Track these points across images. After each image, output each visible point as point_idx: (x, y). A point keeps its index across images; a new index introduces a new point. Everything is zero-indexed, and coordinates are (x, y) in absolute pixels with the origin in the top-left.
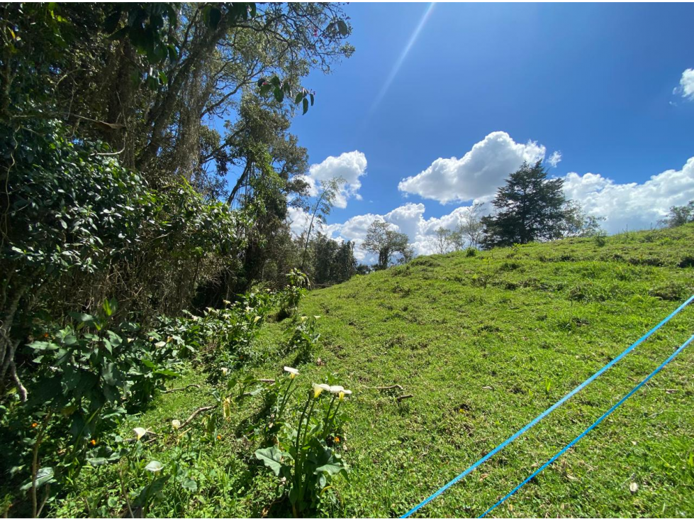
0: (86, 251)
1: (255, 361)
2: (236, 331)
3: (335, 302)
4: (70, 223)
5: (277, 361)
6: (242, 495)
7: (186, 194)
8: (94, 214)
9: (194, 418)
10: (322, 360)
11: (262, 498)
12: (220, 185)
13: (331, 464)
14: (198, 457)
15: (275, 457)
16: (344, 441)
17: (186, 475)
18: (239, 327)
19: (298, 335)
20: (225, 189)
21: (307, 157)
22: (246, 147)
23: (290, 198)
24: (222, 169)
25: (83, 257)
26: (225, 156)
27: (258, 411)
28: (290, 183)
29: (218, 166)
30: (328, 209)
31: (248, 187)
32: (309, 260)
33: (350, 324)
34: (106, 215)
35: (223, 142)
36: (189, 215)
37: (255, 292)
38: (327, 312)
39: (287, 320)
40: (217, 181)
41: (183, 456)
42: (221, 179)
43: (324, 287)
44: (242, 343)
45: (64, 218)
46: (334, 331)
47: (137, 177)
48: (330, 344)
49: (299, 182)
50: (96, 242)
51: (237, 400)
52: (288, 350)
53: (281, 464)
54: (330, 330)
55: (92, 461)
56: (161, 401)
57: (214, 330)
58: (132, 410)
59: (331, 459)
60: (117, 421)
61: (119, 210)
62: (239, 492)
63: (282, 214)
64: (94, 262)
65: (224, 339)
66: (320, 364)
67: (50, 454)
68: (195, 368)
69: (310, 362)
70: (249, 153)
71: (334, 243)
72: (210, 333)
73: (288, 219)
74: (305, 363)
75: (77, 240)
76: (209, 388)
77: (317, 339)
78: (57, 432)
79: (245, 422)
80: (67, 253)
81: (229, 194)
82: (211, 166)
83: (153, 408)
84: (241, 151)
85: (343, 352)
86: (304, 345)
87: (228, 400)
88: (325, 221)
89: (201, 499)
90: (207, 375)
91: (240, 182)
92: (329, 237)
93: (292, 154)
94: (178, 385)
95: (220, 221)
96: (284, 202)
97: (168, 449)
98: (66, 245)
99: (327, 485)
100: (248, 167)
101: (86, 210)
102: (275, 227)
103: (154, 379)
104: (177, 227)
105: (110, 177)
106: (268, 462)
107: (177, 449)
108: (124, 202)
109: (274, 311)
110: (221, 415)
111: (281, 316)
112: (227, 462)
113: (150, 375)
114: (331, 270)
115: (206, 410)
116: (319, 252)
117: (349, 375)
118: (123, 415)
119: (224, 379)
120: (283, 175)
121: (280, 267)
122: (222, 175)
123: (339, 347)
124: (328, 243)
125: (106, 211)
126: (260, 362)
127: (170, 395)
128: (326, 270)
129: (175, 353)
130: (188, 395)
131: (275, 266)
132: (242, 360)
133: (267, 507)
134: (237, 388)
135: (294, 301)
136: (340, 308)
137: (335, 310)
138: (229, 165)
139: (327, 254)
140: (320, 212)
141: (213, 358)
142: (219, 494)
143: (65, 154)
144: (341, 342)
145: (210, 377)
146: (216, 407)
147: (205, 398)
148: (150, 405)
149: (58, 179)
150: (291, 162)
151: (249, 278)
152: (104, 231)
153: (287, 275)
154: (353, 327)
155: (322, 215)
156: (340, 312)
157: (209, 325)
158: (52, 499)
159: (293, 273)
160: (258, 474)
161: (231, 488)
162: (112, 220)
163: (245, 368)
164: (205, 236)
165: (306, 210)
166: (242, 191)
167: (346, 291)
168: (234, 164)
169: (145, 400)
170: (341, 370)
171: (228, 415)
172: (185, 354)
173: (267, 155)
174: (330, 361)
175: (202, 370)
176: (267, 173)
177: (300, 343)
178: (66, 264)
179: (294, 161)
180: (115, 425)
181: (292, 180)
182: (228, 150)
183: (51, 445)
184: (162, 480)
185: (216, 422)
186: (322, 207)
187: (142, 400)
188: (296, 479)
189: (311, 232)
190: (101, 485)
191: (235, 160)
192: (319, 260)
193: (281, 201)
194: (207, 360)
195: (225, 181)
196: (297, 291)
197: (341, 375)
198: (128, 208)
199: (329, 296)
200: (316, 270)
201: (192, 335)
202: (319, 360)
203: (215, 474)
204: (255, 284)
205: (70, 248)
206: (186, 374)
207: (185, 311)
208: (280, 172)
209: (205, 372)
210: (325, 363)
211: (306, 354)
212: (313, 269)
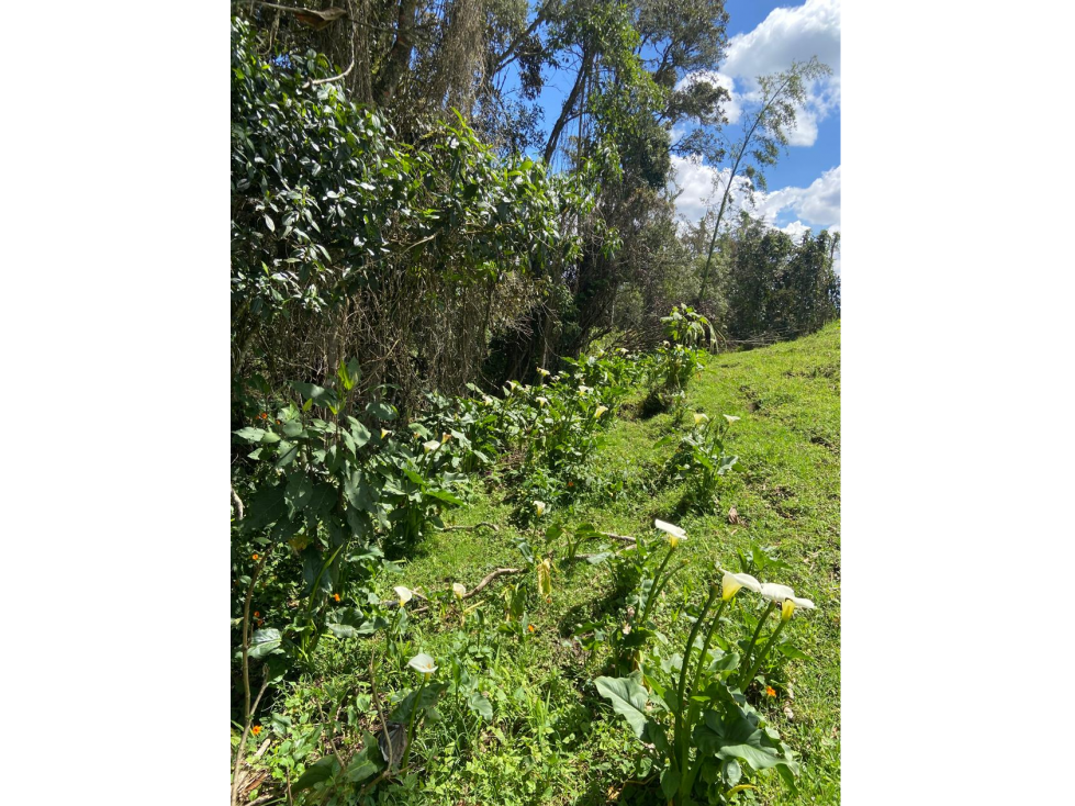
0: (306, 272)
1: (596, 493)
2: (561, 432)
3: (776, 384)
4: (279, 219)
5: (641, 502)
6: (571, 747)
7: (462, 147)
8: (312, 201)
9: (489, 585)
10: (741, 514)
11: (608, 765)
12: (528, 121)
13: (755, 746)
14: (495, 656)
15: (634, 699)
16: (787, 697)
17: (475, 686)
18: (566, 425)
19: (685, 454)
20: (537, 129)
21: (725, 18)
22: (582, 19)
23: (675, 136)
24: (532, 82)
25: (304, 283)
26: (539, 49)
27: (602, 594)
28: (678, 96)
29: (524, 77)
30: (772, 150)
31: (586, 117)
32: (715, 283)
33: (813, 441)
34: (331, 201)
35: (532, 17)
36: (471, 191)
37: (596, 354)
38: (756, 407)
39: (662, 419)
40: (522, 112)
41: (471, 650)
42: (529, 104)
43: (748, 347)
44: (572, 457)
45: (269, 211)
46: (770, 454)
47: (375, 120)
48: (760, 480)
49: (700, 89)
50: (320, 255)
51: (563, 565)
52: (664, 482)
53: (648, 717)
54: (761, 450)
55: (336, 629)
56: (436, 545)
57: (521, 426)
58: (392, 553)
59: (755, 735)
60: (370, 568)
61: (351, 190)
62: (566, 740)
63: (657, 176)
64: (321, 294)
65: (539, 445)
66: (735, 523)
67: (278, 605)
68: (489, 492)
69: (712, 513)
70: (590, 31)
71: (783, 240)
72: (515, 430)
73: (669, 184)
74: (701, 514)
75: (293, 253)
76: (513, 533)
77: (729, 467)
78: (287, 572)
79: (576, 610)
80: (278, 277)
81: (546, 138)
82: (511, 76)
83: (423, 554)
84: (570, 30)
85: (792, 503)
86: (700, 475)
87: (547, 562)
88: (762, 184)
89: (499, 734)
90: (511, 508)
91: (568, 108)
92: (770, 226)
93: (686, 18)
94: (463, 521)
95: (527, 203)
96: (662, 146)
97: (448, 629)
98: (276, 262)
99: (744, 780)
100: (586, 70)
101: (300, 194)
102: (639, 208)
103: (424, 504)
104: (449, 219)
105: (332, 124)
106: (620, 707)
107: (461, 635)
108: (358, 176)
109: (636, 396)
110: (535, 590)
111: (650, 409)
112: (544, 680)
113: (417, 497)
114: (770, 307)
115: (508, 573)
116: (742, 264)
117: (805, 555)
118: (379, 559)
119: (539, 520)
120: (664, 77)
121: (649, 300)
122: (531, 96)
123: (783, 490)
124: (767, 240)
125: (331, 194)
126: (605, 499)
127: (450, 537)
128: (756, 307)
129: (456, 462)
130: (479, 540)
131: (637, 299)
132: (572, 489)
133: (617, 785)
134: (563, 543)
135: (678, 377)
136: (789, 399)
137: (777, 404)
138: (545, 70)
139: (761, 267)
140: (749, 161)
141: (520, 479)
142: (530, 735)
143: (261, 86)
144: (787, 480)
145: (516, 513)
146: (525, 571)
147: (508, 551)
148: (418, 547)
149: (252, 137)
150: (685, 38)
151: (586, 326)
152: (331, 235)
153: (665, 319)
154: (821, 447)
155: (756, 166)
156: (787, 410)
157: (513, 415)
158: (279, 679)
159: (677, 315)
160: (600, 718)
161: (551, 731)
162: (342, 213)
163: (578, 506)
164: (499, 238)
165: (715, 159)
166: (572, 129)
167: (806, 359)
168: (556, 64)
169: (412, 539)
170: (787, 541)
171: (546, 590)
172: (472, 466)
173: (628, 30)
174: (758, 517)
175: (501, 497)
176: (628, 76)
177: (690, 471)
178: (280, 297)
179: (689, 38)
180: (367, 574)
181: (683, 84)
182: (543, 34)
183: (278, 591)
184: (436, 689)
185: (525, 600)
186: (757, 147)
187: (406, 541)
188: (677, 752)
189: (725, 215)
190: (347, 670)
191: (559, 55)
192: (740, 282)
193: (655, 144)
194: (510, 481)
195: (538, 110)
196: (684, 357)
197: (786, 554)
198: (365, 186)
199: (761, 370)
200: (733, 306)
201: (483, 431)
202: (733, 513)
203: (522, 697)
204: (596, 337)
205: (283, 268)
206: (475, 501)
207: (471, 386)
208: (655, 70)
209: (506, 501)
210: (748, 520)
211: (702, 494)
212: (724, 304)
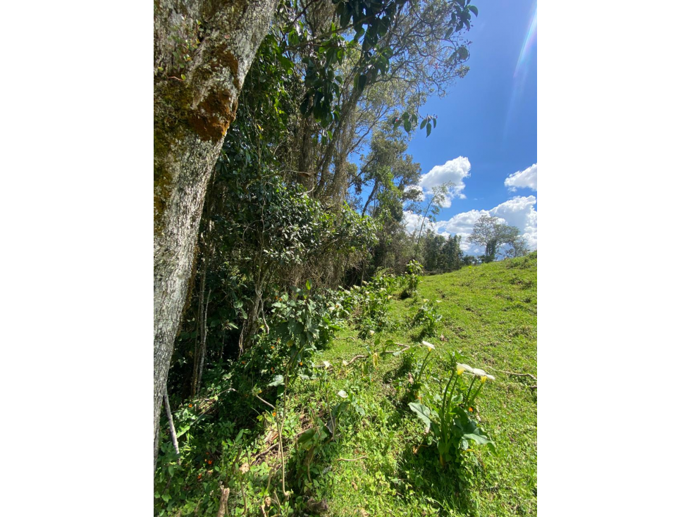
0: (296, 251)
1: (390, 328)
2: (374, 304)
3: (449, 289)
4: (289, 235)
5: (406, 331)
6: (395, 429)
8: (299, 229)
9: (354, 361)
10: (445, 337)
11: (411, 438)
12: (358, 202)
13: (476, 434)
14: (361, 390)
15: (425, 413)
16: (477, 412)
17: (357, 403)
18: (376, 302)
19: (421, 314)
20: (360, 204)
21: (420, 170)
22: (375, 171)
23: (404, 205)
24: (359, 190)
25: (295, 254)
26: (360, 181)
27: (397, 367)
28: (405, 193)
29: (356, 189)
30: (438, 210)
31: (376, 200)
32: (419, 252)
33: (467, 309)
34: (304, 229)
35: (360, 171)
37: (380, 276)
38: (443, 296)
39: (408, 300)
40: (356, 199)
41: (352, 387)
42: (358, 197)
43: (432, 274)
44: (379, 314)
45: (286, 232)
46: (453, 314)
47: (318, 204)
48: (450, 324)
49: (413, 191)
50: (301, 245)
51: (381, 355)
52: (414, 324)
54: (449, 313)
55: (301, 376)
56: (333, 345)
57: (358, 301)
58: (318, 347)
60: (311, 353)
61: (310, 225)
62: (393, 426)
63: (399, 218)
64: (300, 257)
65: (367, 309)
66: (443, 340)
68: (349, 325)
69: (434, 336)
70: (377, 175)
71: (442, 238)
72: (356, 302)
73: (404, 221)
74: (430, 337)
75: (292, 245)
76: (360, 341)
77: (439, 319)
79: (389, 373)
80: (288, 253)
81: (363, 207)
83: (329, 348)
84: (371, 175)
85: (464, 333)
86: (429, 322)
87: (376, 354)
88: (435, 221)
89: (367, 422)
90: (358, 332)
91: (370, 198)
92: (436, 234)
93: (408, 170)
94: (342, 336)
96: (400, 208)
98: (287, 248)
99: (469, 448)
100: (376, 188)
101: (296, 227)
102: (394, 228)
104: (342, 234)
105: (305, 205)
106: (421, 416)
108: (312, 220)
109: (399, 291)
110: (372, 364)
111: (404, 296)
112: (381, 400)
113: (327, 327)
114: (439, 260)
115: (361, 357)
116: (428, 246)
117: (472, 354)
118: (315, 350)
119: (370, 337)
120: (401, 188)
121: (397, 258)
122: (358, 194)
123: (459, 328)
124: (436, 238)
125: (304, 227)
126: (394, 330)
127: (337, 342)
128: (434, 260)
129: (338, 314)
130: (348, 344)
131: (393, 257)
132: (381, 326)
133: (416, 446)
134: (380, 346)
135: (413, 285)
136: (455, 294)
137: (451, 296)
138: (363, 186)
139: (435, 247)
140: (431, 213)
141: (360, 321)
142: (379, 423)
144: (460, 325)
145: (360, 334)
146: (367, 357)
147: (359, 348)
148: (327, 346)
149: (282, 210)
150: (407, 176)
151: (376, 266)
152: (305, 240)
153: (407, 265)
154: (470, 312)
155: (433, 215)
156: (455, 298)
157: (355, 297)
159: (412, 264)
160: (405, 417)
161: (387, 422)
162: (307, 232)
163: (383, 332)
165: (419, 212)
166: (372, 204)
167: (458, 279)
168: (367, 185)
169: (325, 342)
170: (465, 348)
171: (376, 364)
172: (343, 316)
173: (390, 174)
174: (452, 339)
175: (354, 327)
176: (390, 188)
177: (425, 320)
178: (288, 259)
179: (409, 176)
180: (311, 355)
181: (407, 189)
182: (362, 177)
184: (344, 404)
185: (369, 367)
186: (432, 209)
187: (323, 343)
188: (442, 435)
189: (423, 230)
191: (367, 182)
192: (428, 252)
193: (398, 208)
194: (356, 322)
195: (361, 199)
196: (415, 278)
198: (315, 224)
199: (443, 283)
200: (426, 259)
201: (347, 303)
202: (442, 337)
203: (374, 407)
204: (379, 270)
205: (289, 250)
206: (345, 329)
207: (340, 287)
208: (398, 186)
209: (356, 329)
210: (448, 339)
211: (430, 329)
212: (423, 259)
